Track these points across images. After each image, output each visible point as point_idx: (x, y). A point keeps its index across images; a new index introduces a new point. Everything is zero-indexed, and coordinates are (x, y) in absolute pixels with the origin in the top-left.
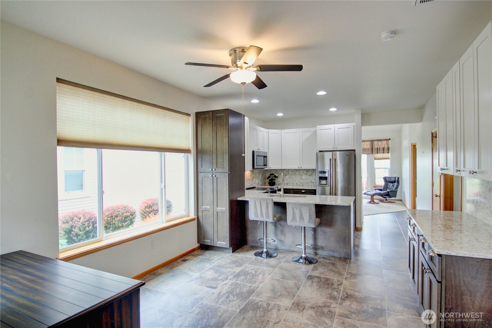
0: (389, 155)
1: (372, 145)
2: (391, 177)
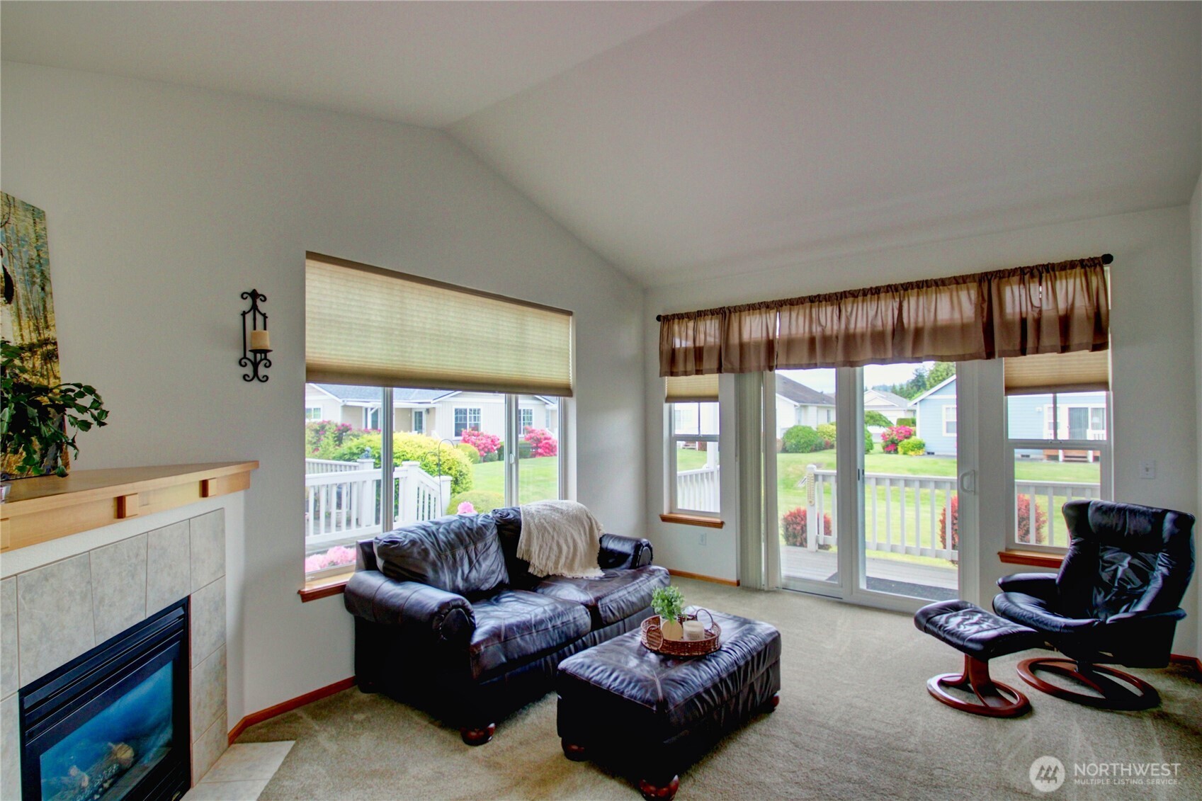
0: (1104, 361)
1: (985, 306)
2: (1121, 511)
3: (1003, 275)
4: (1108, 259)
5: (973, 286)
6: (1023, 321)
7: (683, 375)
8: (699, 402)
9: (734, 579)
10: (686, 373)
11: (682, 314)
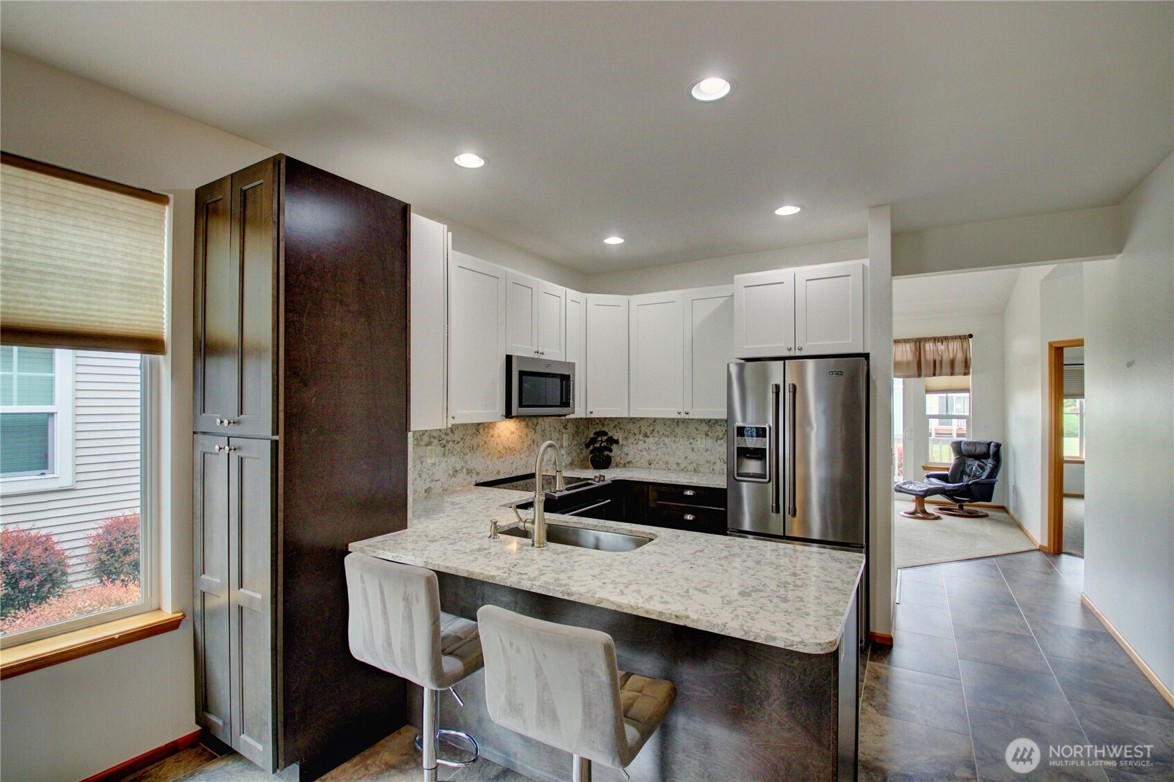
0: (968, 381)
1: (918, 353)
2: (975, 443)
3: (926, 340)
4: (971, 336)
5: (912, 345)
6: (935, 362)
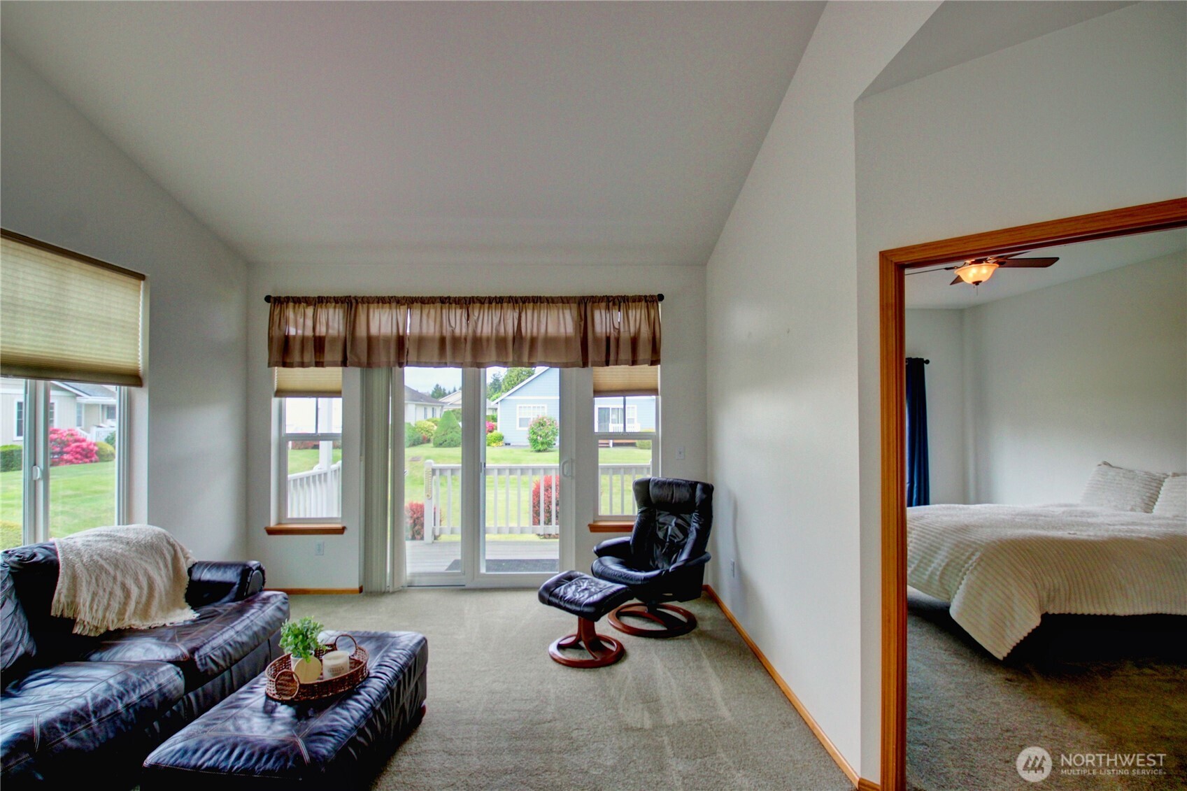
0: (657, 374)
1: (582, 323)
2: (670, 484)
3: (595, 300)
4: (661, 297)
5: (574, 306)
6: (608, 339)
7: (299, 366)
8: (317, 397)
9: (357, 586)
10: (302, 365)
11: (299, 298)
